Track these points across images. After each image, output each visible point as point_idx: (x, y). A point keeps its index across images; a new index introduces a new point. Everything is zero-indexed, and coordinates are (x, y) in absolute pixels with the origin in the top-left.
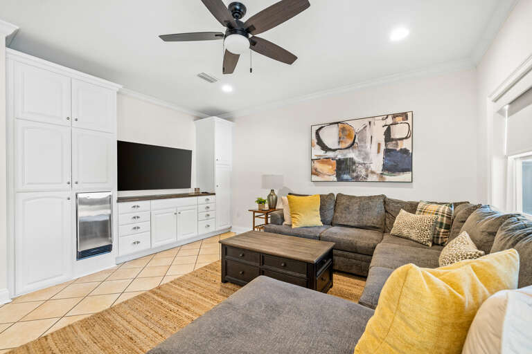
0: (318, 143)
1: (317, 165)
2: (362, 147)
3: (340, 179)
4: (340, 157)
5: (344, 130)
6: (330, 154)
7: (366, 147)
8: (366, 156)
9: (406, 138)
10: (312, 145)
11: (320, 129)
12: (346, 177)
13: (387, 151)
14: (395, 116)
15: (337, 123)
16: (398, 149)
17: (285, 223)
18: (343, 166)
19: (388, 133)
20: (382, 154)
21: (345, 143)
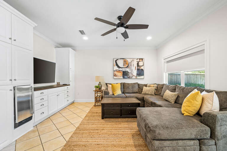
0: (116, 65)
1: (116, 73)
2: (131, 67)
3: (124, 78)
4: (124, 70)
5: (125, 61)
6: (120, 69)
7: (132, 68)
8: (132, 71)
9: (143, 66)
10: (114, 66)
11: (117, 60)
12: (126, 77)
13: (138, 69)
14: (140, 59)
15: (123, 59)
16: (141, 69)
17: (110, 94)
18: (125, 73)
19: (138, 64)
20: (136, 70)
21: (126, 66)
